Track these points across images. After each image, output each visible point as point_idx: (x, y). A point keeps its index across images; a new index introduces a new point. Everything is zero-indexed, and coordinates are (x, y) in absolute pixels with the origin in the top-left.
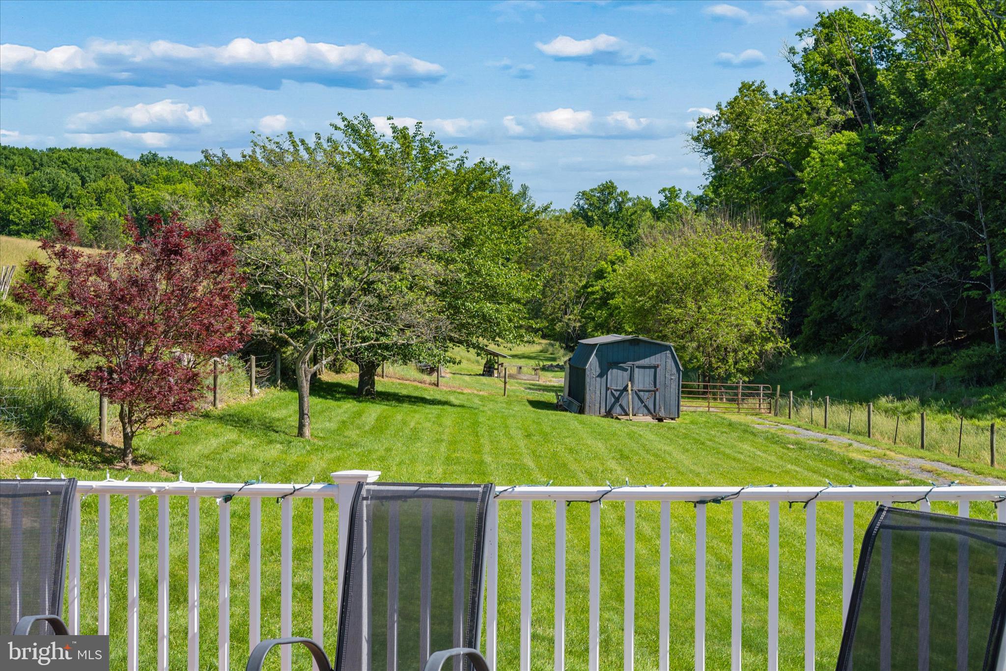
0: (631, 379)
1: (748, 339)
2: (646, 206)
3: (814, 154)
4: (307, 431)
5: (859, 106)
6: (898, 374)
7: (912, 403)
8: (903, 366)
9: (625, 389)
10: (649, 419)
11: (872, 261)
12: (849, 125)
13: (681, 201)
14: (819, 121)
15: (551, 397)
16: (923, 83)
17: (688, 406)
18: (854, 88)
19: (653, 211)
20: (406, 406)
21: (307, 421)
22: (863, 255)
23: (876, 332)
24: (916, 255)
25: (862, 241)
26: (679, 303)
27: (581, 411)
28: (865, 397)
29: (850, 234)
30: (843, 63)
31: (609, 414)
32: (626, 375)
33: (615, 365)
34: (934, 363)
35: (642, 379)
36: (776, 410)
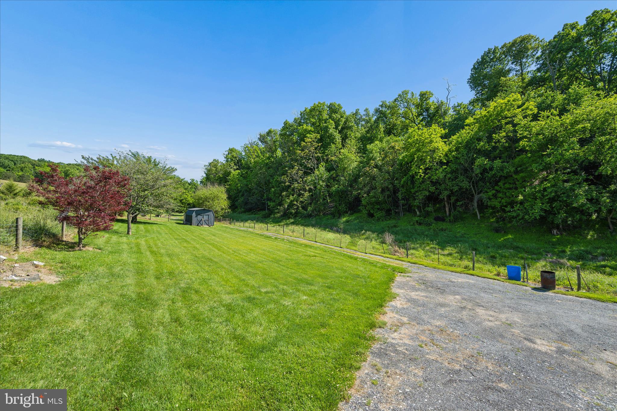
0: (203, 218)
1: (222, 209)
2: (187, 182)
3: (232, 174)
4: (130, 233)
5: (239, 166)
6: (249, 216)
7: (255, 222)
8: (249, 215)
9: (202, 220)
10: (207, 226)
11: (243, 195)
12: (237, 169)
13: (195, 182)
14: (231, 168)
15: (182, 222)
16: (251, 163)
17: (215, 223)
18: (238, 163)
19: (189, 183)
20: (151, 225)
21: (130, 230)
22: (241, 194)
23: (243, 208)
24: (251, 194)
25: (241, 191)
26: (209, 202)
27: (191, 225)
28: (246, 220)
29: (238, 190)
30: (236, 157)
31: (198, 225)
32: (202, 217)
33: (199, 214)
34: (255, 214)
35: (206, 218)
36: (230, 223)
